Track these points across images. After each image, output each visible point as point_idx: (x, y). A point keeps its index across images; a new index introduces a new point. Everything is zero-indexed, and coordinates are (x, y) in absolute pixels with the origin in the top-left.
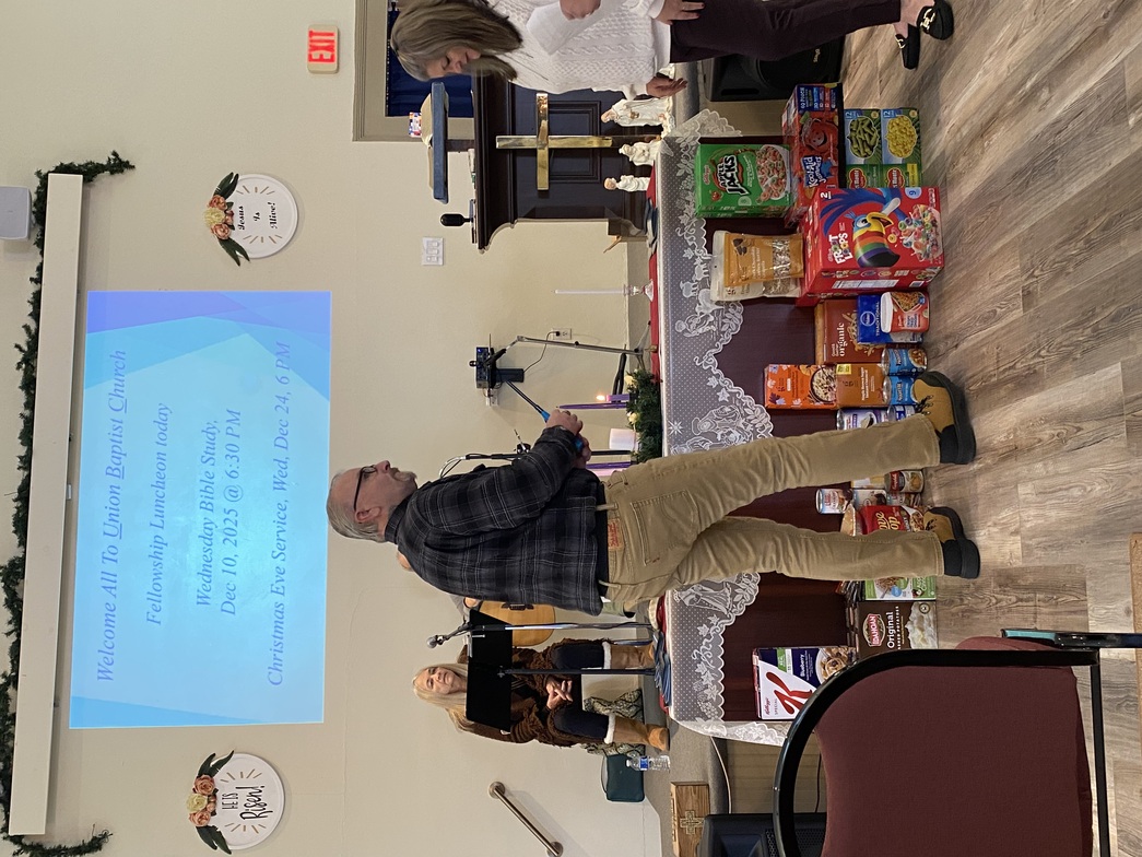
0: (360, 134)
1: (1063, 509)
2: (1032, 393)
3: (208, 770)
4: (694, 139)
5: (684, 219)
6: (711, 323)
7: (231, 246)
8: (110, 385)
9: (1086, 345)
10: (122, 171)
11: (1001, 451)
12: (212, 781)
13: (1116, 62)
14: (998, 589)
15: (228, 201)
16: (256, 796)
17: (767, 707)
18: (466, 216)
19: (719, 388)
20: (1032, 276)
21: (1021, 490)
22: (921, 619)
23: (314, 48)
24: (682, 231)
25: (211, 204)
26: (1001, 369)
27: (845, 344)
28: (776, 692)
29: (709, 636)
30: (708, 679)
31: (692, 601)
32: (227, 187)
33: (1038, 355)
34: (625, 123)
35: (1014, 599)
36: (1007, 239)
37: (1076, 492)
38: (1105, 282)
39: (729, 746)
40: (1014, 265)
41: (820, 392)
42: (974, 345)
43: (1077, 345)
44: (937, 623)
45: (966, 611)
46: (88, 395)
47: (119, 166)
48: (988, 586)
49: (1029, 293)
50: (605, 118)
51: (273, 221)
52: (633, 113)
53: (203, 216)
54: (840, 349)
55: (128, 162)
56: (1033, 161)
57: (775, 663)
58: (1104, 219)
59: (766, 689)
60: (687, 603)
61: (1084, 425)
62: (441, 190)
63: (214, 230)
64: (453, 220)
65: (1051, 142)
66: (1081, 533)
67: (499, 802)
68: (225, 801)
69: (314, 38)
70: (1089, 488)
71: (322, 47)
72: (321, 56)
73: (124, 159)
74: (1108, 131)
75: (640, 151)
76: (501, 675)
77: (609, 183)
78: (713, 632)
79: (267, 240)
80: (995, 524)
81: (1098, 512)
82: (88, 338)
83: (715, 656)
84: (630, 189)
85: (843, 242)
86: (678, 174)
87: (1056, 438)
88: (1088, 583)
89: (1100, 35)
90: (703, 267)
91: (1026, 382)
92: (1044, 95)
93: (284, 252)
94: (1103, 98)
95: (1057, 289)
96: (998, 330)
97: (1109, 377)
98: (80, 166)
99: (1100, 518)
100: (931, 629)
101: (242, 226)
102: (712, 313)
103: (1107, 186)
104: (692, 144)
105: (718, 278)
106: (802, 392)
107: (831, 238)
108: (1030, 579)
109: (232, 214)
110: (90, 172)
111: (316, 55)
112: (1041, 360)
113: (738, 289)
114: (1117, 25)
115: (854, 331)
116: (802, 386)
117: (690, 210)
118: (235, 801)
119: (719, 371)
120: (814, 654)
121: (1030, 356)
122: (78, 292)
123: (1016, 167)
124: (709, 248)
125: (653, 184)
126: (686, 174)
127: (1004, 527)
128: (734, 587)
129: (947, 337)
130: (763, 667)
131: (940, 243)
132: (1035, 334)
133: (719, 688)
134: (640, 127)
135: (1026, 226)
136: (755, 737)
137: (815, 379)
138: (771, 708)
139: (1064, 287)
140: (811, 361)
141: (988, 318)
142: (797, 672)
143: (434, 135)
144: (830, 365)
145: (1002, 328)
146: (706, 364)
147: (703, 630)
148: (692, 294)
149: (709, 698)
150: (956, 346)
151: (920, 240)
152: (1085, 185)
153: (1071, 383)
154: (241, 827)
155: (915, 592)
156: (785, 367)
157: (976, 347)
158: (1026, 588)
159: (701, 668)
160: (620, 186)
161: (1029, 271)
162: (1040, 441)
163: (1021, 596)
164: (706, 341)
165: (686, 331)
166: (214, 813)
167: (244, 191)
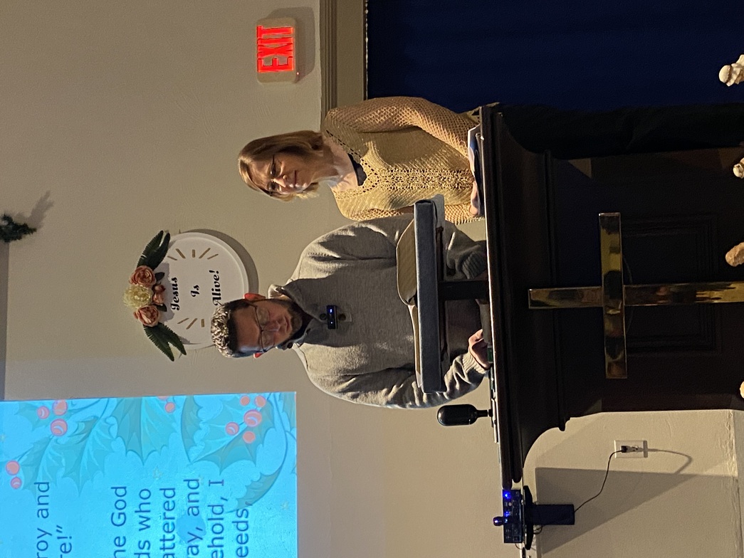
25: (134, 280)
47: (13, 231)
55: (25, 225)
63: (138, 317)
73: (20, 222)
101: (176, 306)
109: (163, 290)
167: (177, 256)
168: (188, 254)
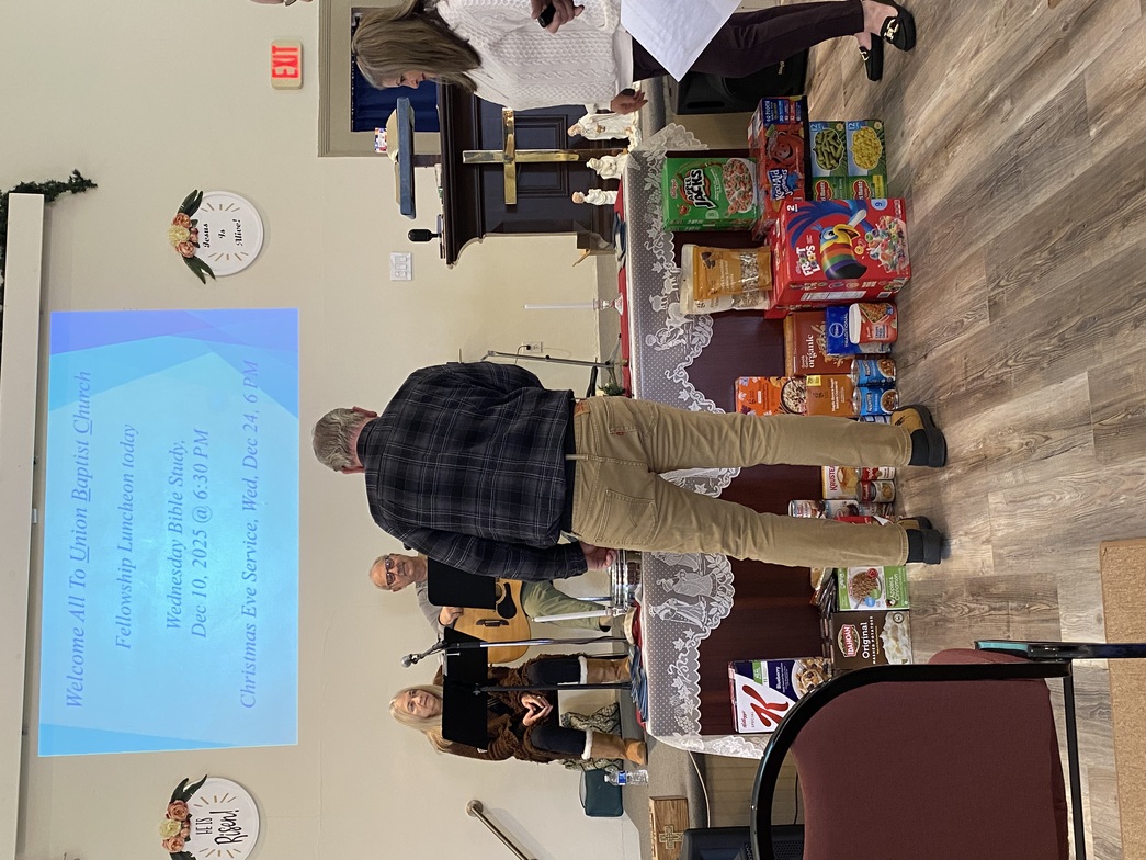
0: (326, 149)
1: (1033, 518)
2: (1002, 403)
3: (181, 795)
4: (661, 153)
5: (652, 233)
6: (680, 337)
7: (196, 264)
8: (75, 407)
9: (1053, 354)
10: (84, 190)
11: (971, 461)
12: (186, 806)
13: (1076, 74)
14: (971, 598)
15: (192, 218)
16: (230, 821)
17: (744, 721)
18: (434, 232)
19: (690, 401)
20: (998, 286)
21: (992, 499)
22: (895, 629)
23: (277, 64)
24: (651, 245)
25: (175, 222)
26: (969, 379)
27: (814, 356)
28: (752, 705)
29: (684, 650)
30: (684, 693)
31: (667, 615)
32: (191, 205)
33: (1005, 365)
34: (592, 136)
35: (987, 608)
36: (973, 249)
37: (1045, 501)
38: (1069, 292)
39: (707, 761)
40: (980, 276)
41: (791, 404)
42: (943, 355)
43: (1044, 354)
44: (911, 632)
45: (939, 620)
46: (51, 417)
47: (80, 185)
48: (961, 595)
49: (995, 303)
50: (572, 132)
51: (239, 238)
52: (600, 127)
53: (165, 235)
54: (809, 361)
55: (90, 181)
56: (997, 172)
57: (751, 676)
58: (1068, 229)
59: (743, 703)
60: (662, 617)
61: (1052, 435)
62: (409, 206)
63: (178, 249)
64: (420, 236)
65: (1014, 153)
66: (1051, 542)
67: (476, 820)
68: (199, 826)
69: (278, 53)
70: (1058, 497)
71: (286, 62)
72: (285, 71)
73: (86, 178)
74: (1071, 142)
75: (607, 165)
76: (477, 692)
77: (577, 197)
78: (688, 647)
79: (232, 257)
80: (966, 534)
81: (1069, 521)
82: (51, 360)
83: (691, 671)
84: (598, 203)
85: (811, 255)
86: (647, 188)
87: (1025, 447)
88: (1059, 591)
89: (1060, 48)
90: (672, 280)
91: (996, 391)
92: (1007, 105)
93: (250, 270)
94: (1065, 110)
95: (1023, 299)
96: (965, 341)
97: (1077, 385)
98: (41, 185)
99: (1068, 526)
100: (905, 639)
101: (207, 244)
102: (682, 327)
103: (1070, 196)
104: (659, 157)
105: (688, 290)
106: (773, 404)
107: (798, 250)
108: (1002, 588)
109: (197, 232)
110: (51, 191)
111: (280, 70)
112: (1008, 369)
113: (707, 303)
114: (1077, 38)
115: (823, 343)
116: (773, 397)
117: (659, 224)
118: (209, 826)
119: (690, 385)
120: (790, 666)
121: (997, 366)
122: (41, 312)
123: (980, 178)
124: (678, 261)
125: (620, 197)
126: (653, 188)
127: (975, 536)
128: (709, 600)
129: (915, 348)
130: (740, 680)
131: (906, 254)
132: (1002, 344)
133: (695, 702)
134: (607, 141)
135: (991, 237)
136: (732, 751)
137: (786, 390)
138: (748, 721)
139: (1029, 297)
140: (781, 373)
141: (956, 329)
142: (773, 684)
143: (400, 150)
144: (800, 377)
145: (970, 338)
146: (677, 378)
147: (679, 644)
148: (662, 308)
149: (685, 712)
150: (925, 356)
151: (887, 251)
152: (1048, 196)
153: (1038, 393)
154: (216, 852)
155: (888, 602)
156: (755, 379)
157: (945, 357)
158: (1000, 597)
159: (677, 683)
160: (588, 199)
161: (993, 280)
162: (1009, 450)
163: (993, 605)
164: (676, 354)
165: (656, 344)
166: (188, 839)
167: (208, 208)
168: (217, 207)
